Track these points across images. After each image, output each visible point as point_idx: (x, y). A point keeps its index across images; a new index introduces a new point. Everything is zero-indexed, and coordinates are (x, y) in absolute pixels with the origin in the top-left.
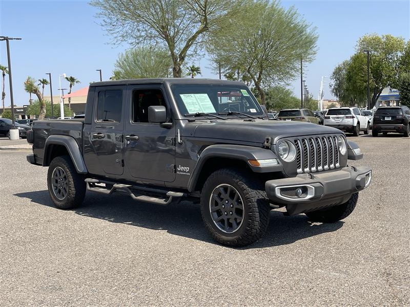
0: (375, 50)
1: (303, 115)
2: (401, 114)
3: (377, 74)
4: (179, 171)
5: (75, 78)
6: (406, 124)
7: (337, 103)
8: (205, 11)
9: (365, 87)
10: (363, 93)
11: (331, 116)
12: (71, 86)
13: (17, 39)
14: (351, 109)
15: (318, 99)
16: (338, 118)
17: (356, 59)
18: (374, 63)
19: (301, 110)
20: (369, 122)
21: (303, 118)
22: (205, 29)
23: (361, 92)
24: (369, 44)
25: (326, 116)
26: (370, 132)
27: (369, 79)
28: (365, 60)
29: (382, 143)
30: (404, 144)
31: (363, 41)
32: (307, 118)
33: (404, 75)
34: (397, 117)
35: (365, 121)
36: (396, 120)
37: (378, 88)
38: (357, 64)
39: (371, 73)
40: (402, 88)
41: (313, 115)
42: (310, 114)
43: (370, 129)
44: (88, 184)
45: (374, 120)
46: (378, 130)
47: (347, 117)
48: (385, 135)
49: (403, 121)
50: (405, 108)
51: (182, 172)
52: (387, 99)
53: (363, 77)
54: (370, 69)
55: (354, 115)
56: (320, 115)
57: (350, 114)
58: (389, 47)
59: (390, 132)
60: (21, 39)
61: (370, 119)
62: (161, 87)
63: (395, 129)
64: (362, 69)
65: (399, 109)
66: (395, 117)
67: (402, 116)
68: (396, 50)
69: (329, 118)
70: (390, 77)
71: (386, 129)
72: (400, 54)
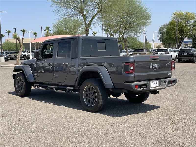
0: (181, 19)
1: (145, 52)
2: (192, 52)
3: (181, 32)
5: (25, 30)
6: (193, 57)
7: (161, 45)
8: (101, 3)
9: (176, 38)
10: (174, 41)
11: (158, 52)
12: (23, 34)
13: (4, 12)
14: (168, 49)
15: (152, 43)
16: (162, 53)
17: (171, 23)
18: (180, 26)
19: (144, 49)
20: (176, 55)
21: (145, 53)
22: (101, 11)
23: (173, 40)
24: (178, 16)
25: (156, 52)
26: (177, 60)
27: (177, 34)
28: (176, 24)
29: (182, 66)
30: (192, 66)
31: (175, 15)
32: (147, 53)
33: (195, 32)
34: (190, 53)
35: (174, 55)
36: (189, 55)
37: (182, 38)
38: (171, 26)
39: (179, 30)
40: (194, 38)
41: (149, 52)
42: (148, 51)
43: (177, 59)
45: (179, 54)
46: (180, 59)
47: (166, 53)
48: (184, 62)
49: (192, 55)
50: (193, 49)
52: (187, 43)
53: (175, 32)
54: (178, 29)
55: (169, 52)
56: (153, 51)
57: (168, 51)
58: (187, 18)
59: (186, 60)
60: (6, 12)
61: (177, 54)
63: (188, 59)
64: (174, 29)
65: (190, 49)
66: (189, 53)
67: (192, 53)
68: (191, 20)
69: (157, 53)
70: (188, 33)
71: (184, 59)
72: (193, 21)
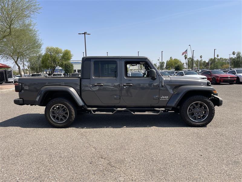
4: (161, 99)
31: (47, 49)
44: (92, 111)
51: (163, 99)
62: (147, 60)
72: (61, 55)
